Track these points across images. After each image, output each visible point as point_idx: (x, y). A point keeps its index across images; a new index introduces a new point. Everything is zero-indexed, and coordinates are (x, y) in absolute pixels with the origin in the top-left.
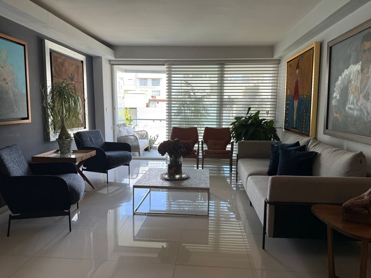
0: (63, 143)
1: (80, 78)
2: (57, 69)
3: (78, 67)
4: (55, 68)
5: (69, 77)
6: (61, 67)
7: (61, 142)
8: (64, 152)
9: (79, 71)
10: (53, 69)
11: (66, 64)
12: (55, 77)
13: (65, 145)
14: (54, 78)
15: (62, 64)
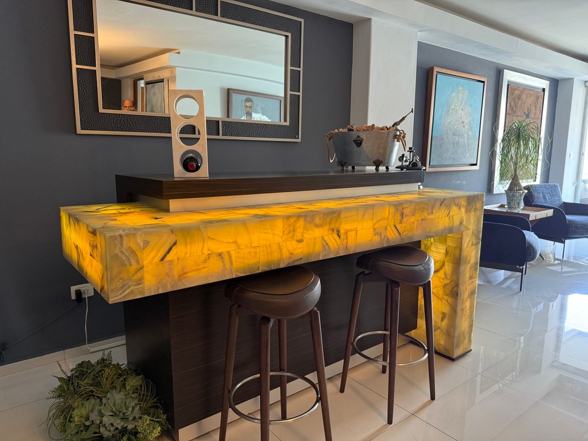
0: (513, 196)
1: (539, 113)
2: (512, 103)
3: (538, 98)
4: (510, 104)
5: (524, 113)
6: (517, 100)
7: (511, 194)
8: (513, 206)
9: (538, 102)
10: (508, 105)
11: (524, 96)
12: (509, 114)
13: (515, 199)
14: (508, 116)
15: (519, 97)
